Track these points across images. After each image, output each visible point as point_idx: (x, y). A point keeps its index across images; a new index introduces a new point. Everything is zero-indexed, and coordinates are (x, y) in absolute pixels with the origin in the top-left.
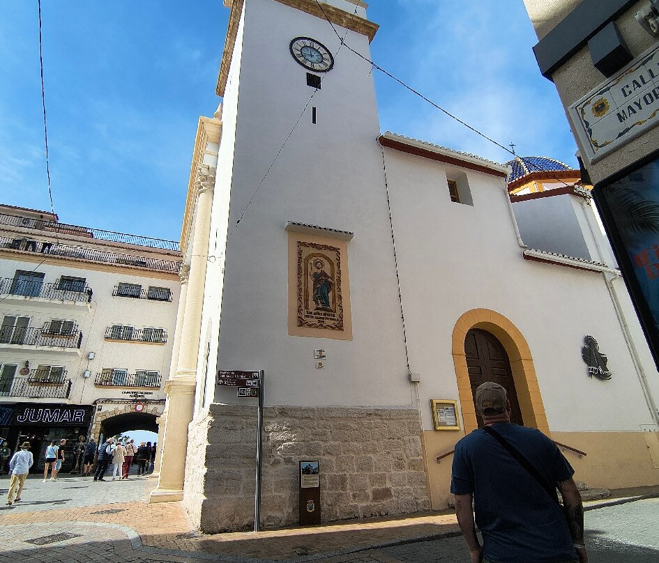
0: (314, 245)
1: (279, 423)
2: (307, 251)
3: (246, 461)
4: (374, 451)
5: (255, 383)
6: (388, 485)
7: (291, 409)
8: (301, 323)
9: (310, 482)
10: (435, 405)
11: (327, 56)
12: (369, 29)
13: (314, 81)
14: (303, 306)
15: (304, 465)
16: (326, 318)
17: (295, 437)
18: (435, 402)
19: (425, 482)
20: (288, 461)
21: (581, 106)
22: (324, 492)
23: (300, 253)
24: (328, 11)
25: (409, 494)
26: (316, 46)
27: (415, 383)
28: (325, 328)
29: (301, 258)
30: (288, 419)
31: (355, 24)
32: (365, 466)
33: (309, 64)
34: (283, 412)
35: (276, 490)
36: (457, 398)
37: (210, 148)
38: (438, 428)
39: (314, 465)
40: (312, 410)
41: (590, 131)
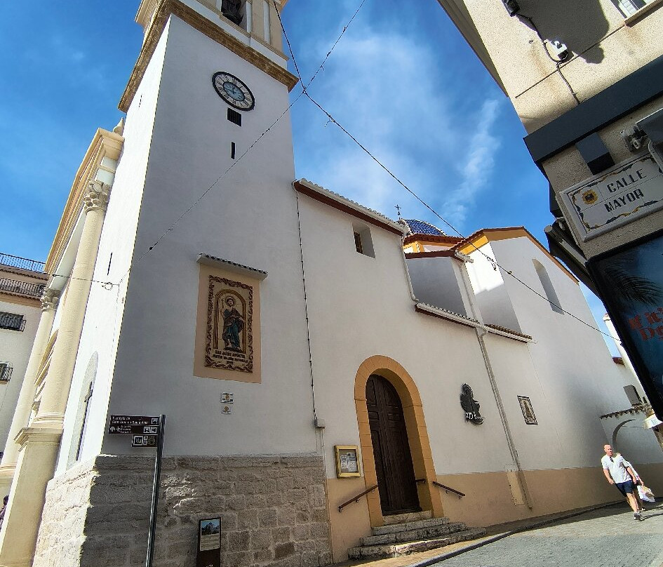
0: (226, 281)
1: (178, 476)
2: (219, 287)
3: (136, 524)
4: (279, 504)
5: (154, 430)
6: (292, 540)
7: (193, 460)
8: (209, 363)
9: (208, 543)
10: (338, 451)
11: (248, 96)
12: (290, 81)
13: (234, 118)
14: (211, 344)
15: (203, 525)
16: (236, 359)
17: (194, 492)
18: (338, 448)
19: (327, 533)
20: (186, 520)
21: (572, 193)
22: (225, 555)
23: (211, 287)
24: (253, 55)
25: (312, 548)
26: (239, 85)
27: (320, 428)
28: (234, 369)
29: (212, 293)
30: (187, 471)
31: (276, 73)
32: (269, 520)
33: (230, 100)
34: (184, 463)
35: (169, 557)
36: (358, 443)
37: (105, 163)
38: (342, 475)
39: (216, 523)
40: (215, 460)
41: (582, 215)
